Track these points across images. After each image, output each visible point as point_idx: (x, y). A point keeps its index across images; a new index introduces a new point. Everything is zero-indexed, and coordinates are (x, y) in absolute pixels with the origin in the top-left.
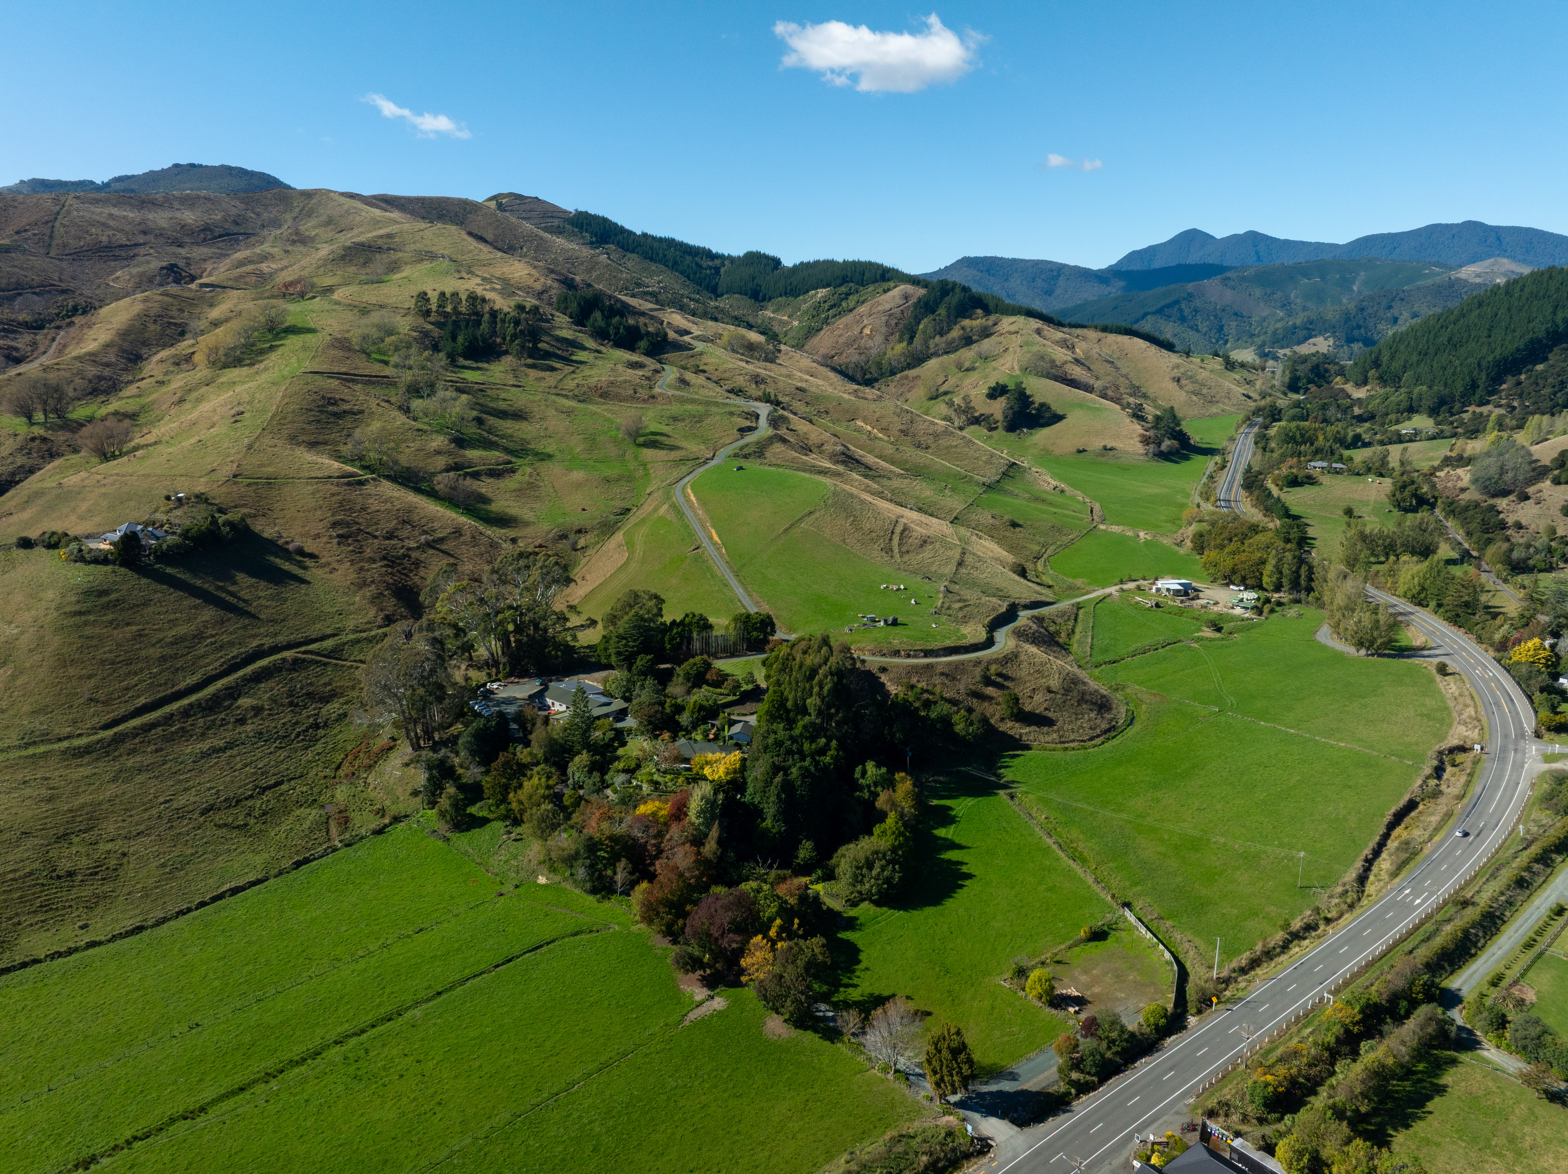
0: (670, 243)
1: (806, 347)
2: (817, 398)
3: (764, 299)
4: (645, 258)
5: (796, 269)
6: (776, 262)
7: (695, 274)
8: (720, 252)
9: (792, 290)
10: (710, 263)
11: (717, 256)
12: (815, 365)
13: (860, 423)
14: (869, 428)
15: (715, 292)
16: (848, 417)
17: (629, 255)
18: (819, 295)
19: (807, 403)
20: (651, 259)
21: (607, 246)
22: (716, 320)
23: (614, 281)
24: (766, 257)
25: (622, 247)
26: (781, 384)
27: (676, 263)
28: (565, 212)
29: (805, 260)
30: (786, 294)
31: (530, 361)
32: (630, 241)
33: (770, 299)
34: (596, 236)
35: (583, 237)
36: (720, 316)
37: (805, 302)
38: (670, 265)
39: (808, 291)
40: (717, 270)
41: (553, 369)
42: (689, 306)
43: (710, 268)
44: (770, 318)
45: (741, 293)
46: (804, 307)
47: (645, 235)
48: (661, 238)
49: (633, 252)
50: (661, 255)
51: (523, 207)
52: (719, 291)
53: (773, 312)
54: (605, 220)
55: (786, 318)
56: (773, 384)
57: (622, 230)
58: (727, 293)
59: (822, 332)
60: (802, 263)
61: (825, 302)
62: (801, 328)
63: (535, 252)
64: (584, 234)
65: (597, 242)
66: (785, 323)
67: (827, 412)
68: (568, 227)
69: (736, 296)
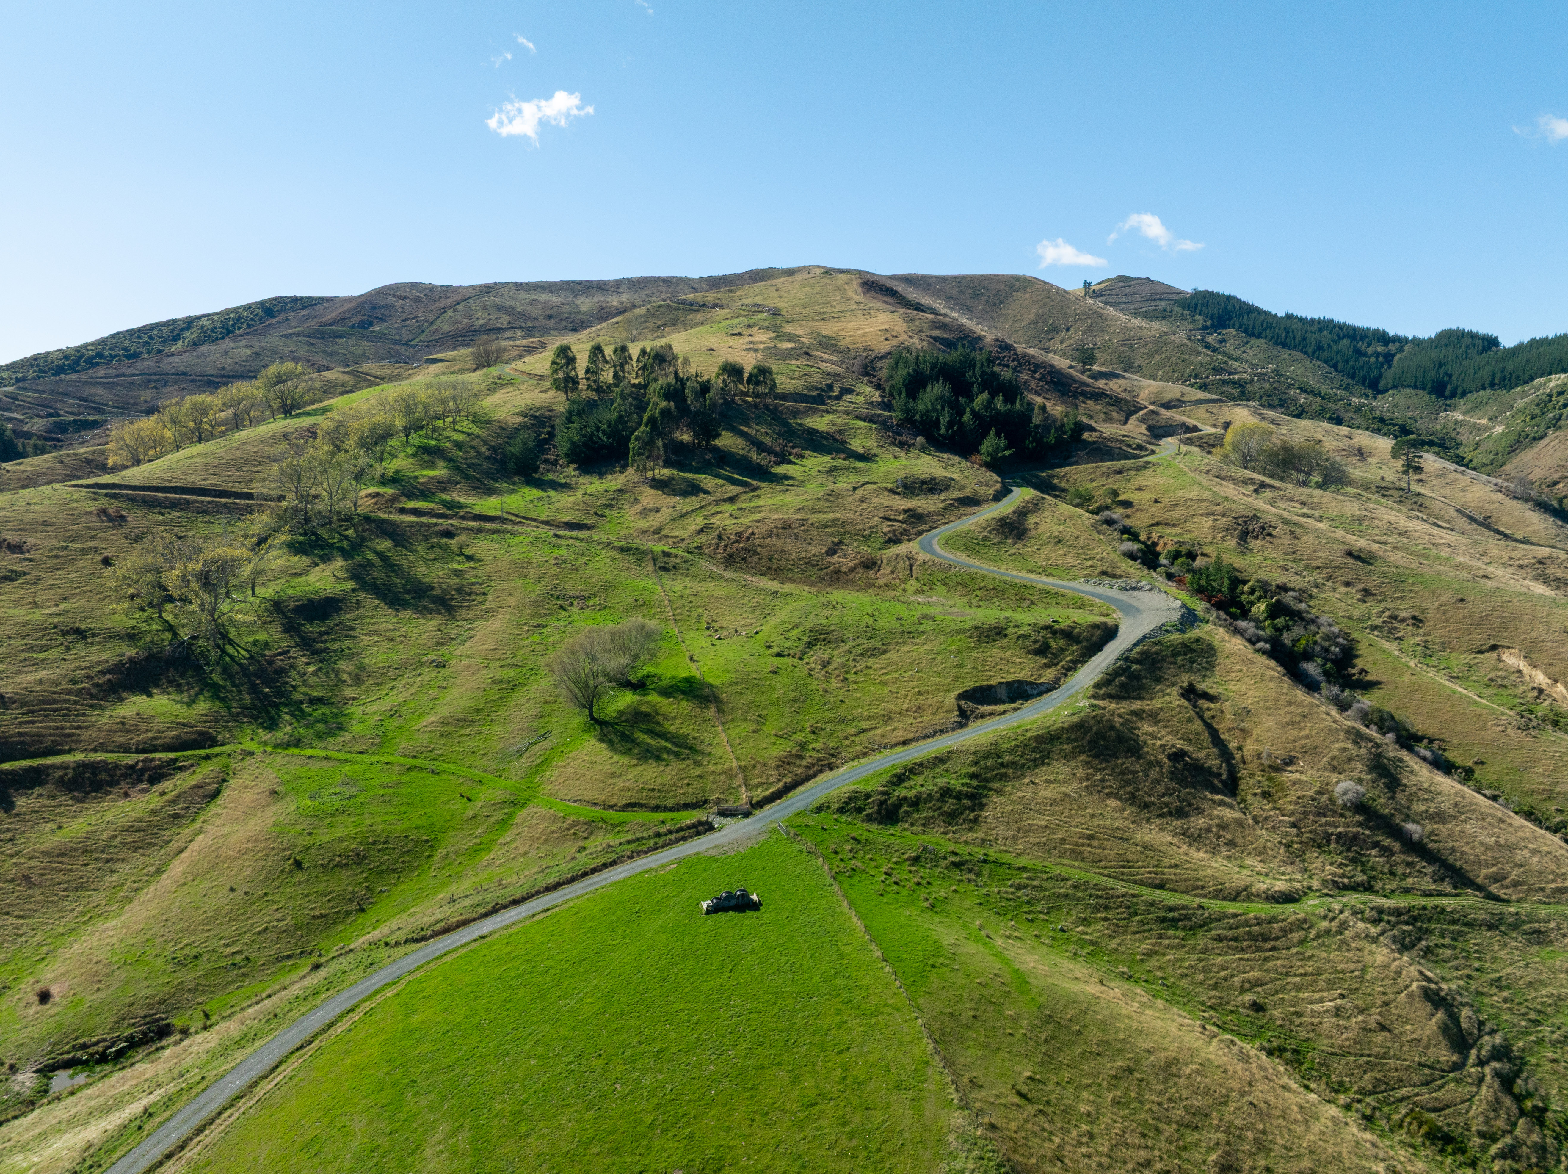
0: (1325, 325)
1: (1507, 468)
2: (1398, 581)
3: (1453, 395)
4: (1276, 344)
5: (1519, 349)
6: (1491, 342)
7: (1347, 362)
8: (1401, 333)
9: (1504, 378)
10: (1380, 349)
11: (1397, 339)
12: (1500, 496)
13: (1512, 660)
14: (1541, 678)
15: (1375, 387)
16: (1479, 637)
17: (1253, 341)
18: (1552, 384)
19: (1366, 592)
20: (1284, 345)
21: (1224, 331)
22: (1339, 421)
23: (1181, 366)
24: (1473, 336)
25: (1246, 331)
26: (1308, 540)
27: (1320, 348)
28: (1181, 292)
29: (1539, 335)
30: (1492, 385)
31: (664, 472)
32: (1258, 323)
33: (1464, 394)
34: (1212, 318)
35: (1194, 321)
36: (1346, 416)
37: (1524, 395)
38: (1310, 350)
39: (1532, 379)
40: (1389, 358)
41: (694, 489)
42: (1295, 400)
43: (1377, 354)
44: (1456, 422)
45: (1415, 387)
46: (1520, 403)
47: (1289, 317)
48: (1313, 321)
49: (1259, 336)
50: (1298, 338)
51: (1127, 290)
52: (1382, 385)
53: (1465, 413)
54: (1229, 298)
55: (1484, 421)
56: (1287, 540)
57: (1250, 310)
58: (1394, 387)
59: (1543, 442)
60: (1533, 341)
61: (1560, 393)
62: (1503, 435)
63: (1084, 333)
64: (1198, 317)
65: (1213, 326)
66: (1481, 429)
67: (1417, 621)
68: (1177, 309)
69: (1408, 391)
